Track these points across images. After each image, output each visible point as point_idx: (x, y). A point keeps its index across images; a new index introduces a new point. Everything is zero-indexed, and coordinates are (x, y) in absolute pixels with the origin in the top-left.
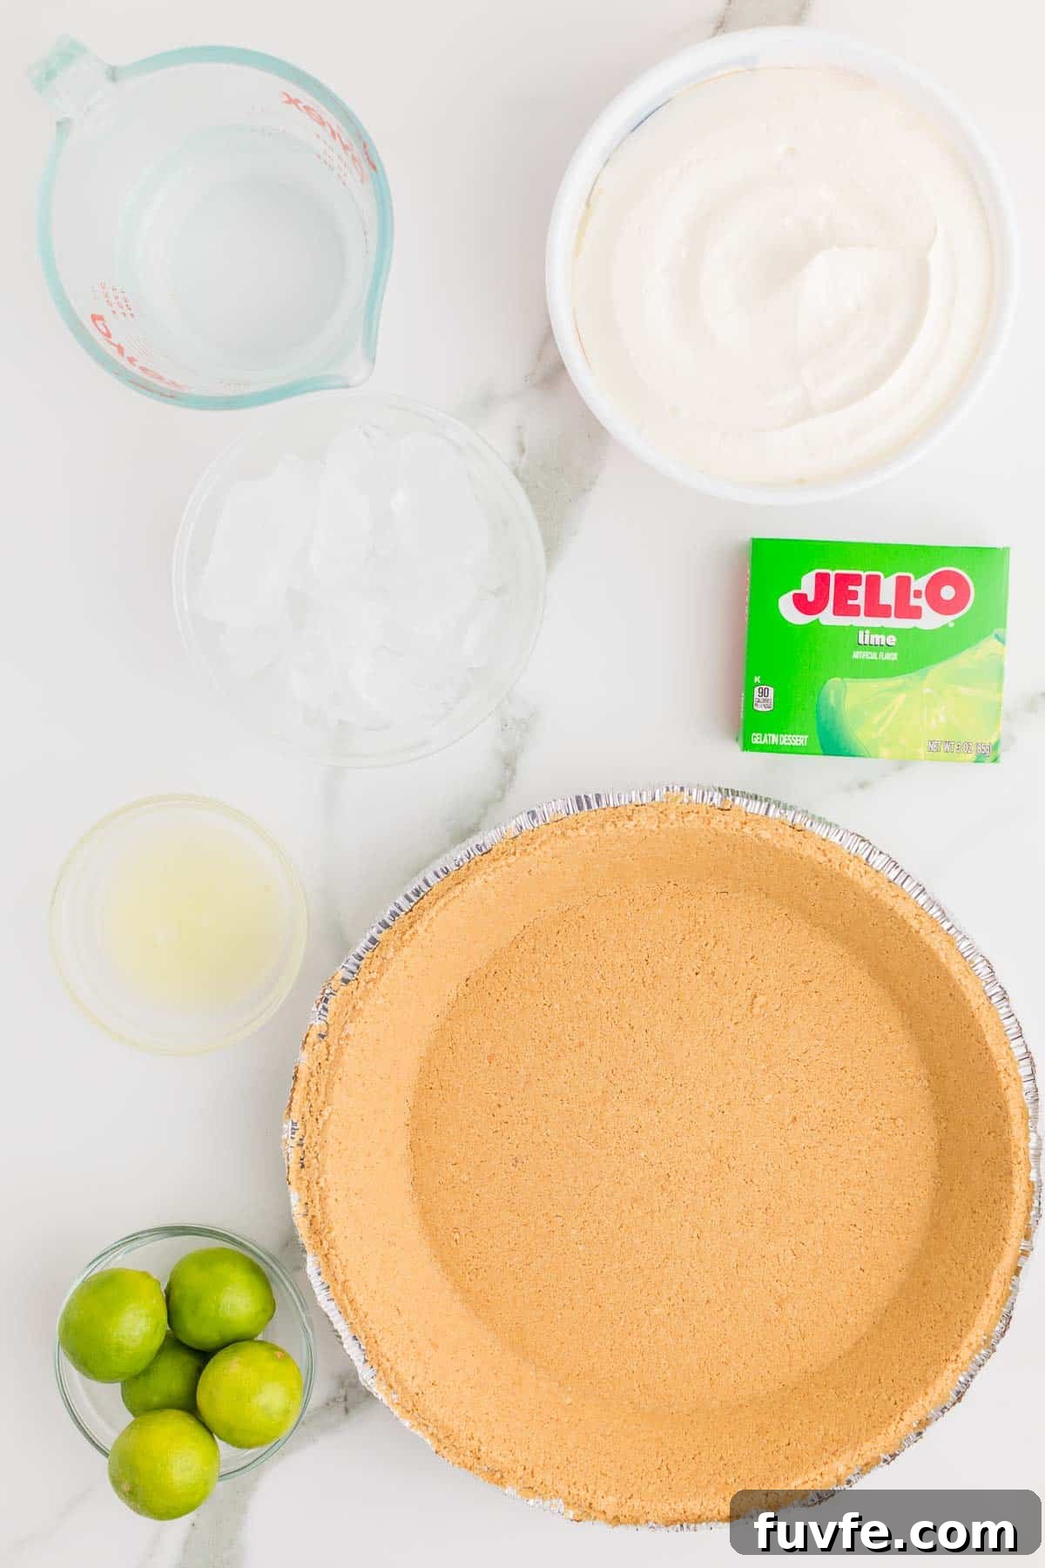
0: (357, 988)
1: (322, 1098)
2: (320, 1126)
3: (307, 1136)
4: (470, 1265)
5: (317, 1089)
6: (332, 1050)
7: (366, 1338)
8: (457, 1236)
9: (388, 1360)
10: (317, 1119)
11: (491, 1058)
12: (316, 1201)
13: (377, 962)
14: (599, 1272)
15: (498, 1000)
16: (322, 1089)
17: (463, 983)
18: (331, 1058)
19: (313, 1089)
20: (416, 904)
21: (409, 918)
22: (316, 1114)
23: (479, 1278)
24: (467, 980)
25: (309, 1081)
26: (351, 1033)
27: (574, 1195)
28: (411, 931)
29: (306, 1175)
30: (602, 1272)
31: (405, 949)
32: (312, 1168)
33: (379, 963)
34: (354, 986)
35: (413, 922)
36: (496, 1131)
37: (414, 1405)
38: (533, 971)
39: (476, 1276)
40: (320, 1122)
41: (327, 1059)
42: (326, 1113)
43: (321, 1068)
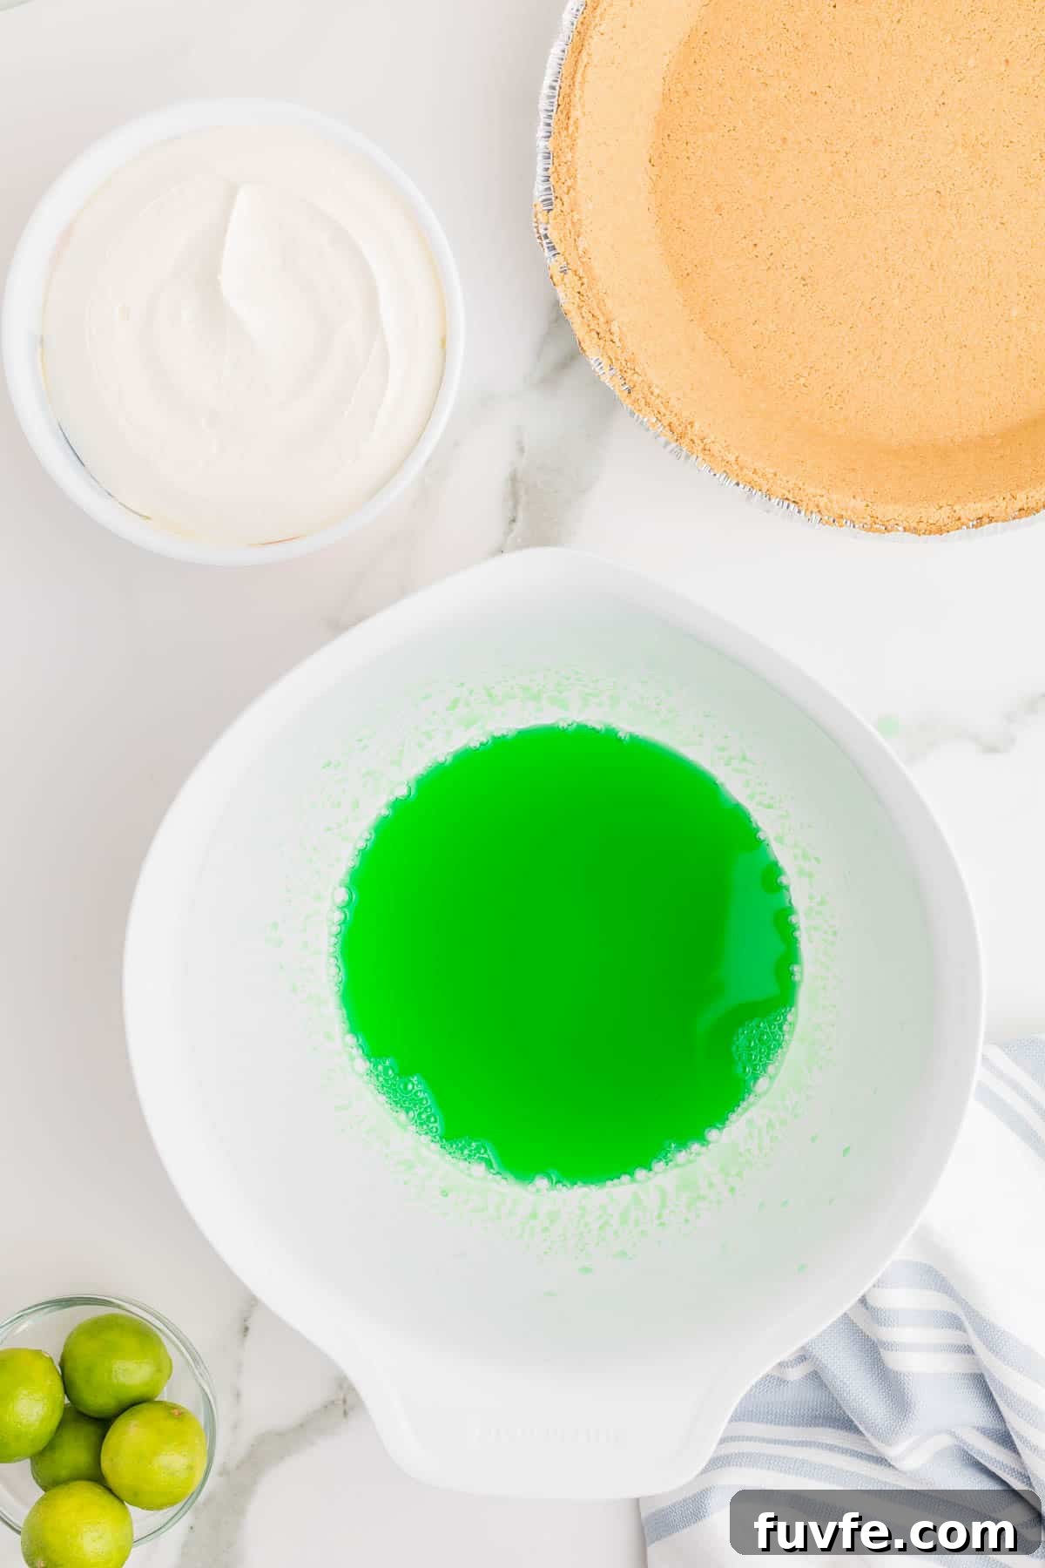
0: (563, 204)
1: (602, 320)
2: (618, 344)
3: (614, 361)
4: (832, 396)
5: (593, 315)
6: (581, 272)
7: (789, 491)
8: (802, 380)
9: (822, 496)
10: (612, 341)
11: (718, 209)
12: (663, 410)
13: (563, 170)
14: (942, 318)
15: (688, 158)
16: (597, 313)
17: (649, 165)
18: (585, 280)
19: (590, 318)
20: (559, 95)
21: (562, 112)
22: (608, 336)
23: (847, 401)
24: (650, 161)
25: (581, 314)
26: (586, 245)
27: (873, 270)
28: (571, 122)
29: (638, 394)
30: (945, 317)
31: (578, 141)
32: (637, 385)
33: (565, 169)
34: (559, 205)
35: (568, 113)
36: (769, 268)
37: (872, 517)
38: (699, 111)
39: (844, 401)
40: (616, 340)
41: (582, 284)
42: (615, 329)
43: (583, 295)
